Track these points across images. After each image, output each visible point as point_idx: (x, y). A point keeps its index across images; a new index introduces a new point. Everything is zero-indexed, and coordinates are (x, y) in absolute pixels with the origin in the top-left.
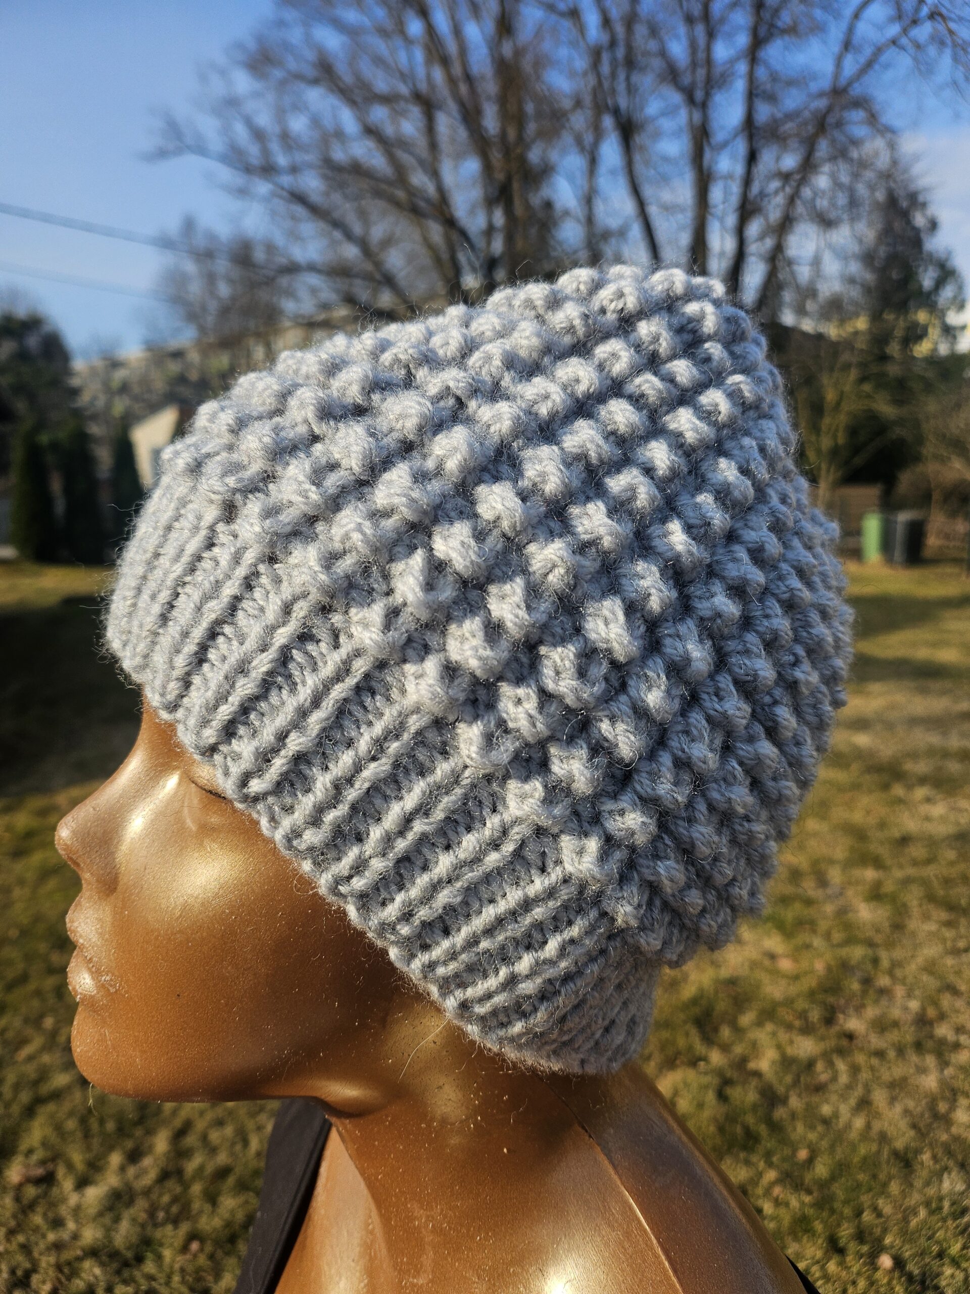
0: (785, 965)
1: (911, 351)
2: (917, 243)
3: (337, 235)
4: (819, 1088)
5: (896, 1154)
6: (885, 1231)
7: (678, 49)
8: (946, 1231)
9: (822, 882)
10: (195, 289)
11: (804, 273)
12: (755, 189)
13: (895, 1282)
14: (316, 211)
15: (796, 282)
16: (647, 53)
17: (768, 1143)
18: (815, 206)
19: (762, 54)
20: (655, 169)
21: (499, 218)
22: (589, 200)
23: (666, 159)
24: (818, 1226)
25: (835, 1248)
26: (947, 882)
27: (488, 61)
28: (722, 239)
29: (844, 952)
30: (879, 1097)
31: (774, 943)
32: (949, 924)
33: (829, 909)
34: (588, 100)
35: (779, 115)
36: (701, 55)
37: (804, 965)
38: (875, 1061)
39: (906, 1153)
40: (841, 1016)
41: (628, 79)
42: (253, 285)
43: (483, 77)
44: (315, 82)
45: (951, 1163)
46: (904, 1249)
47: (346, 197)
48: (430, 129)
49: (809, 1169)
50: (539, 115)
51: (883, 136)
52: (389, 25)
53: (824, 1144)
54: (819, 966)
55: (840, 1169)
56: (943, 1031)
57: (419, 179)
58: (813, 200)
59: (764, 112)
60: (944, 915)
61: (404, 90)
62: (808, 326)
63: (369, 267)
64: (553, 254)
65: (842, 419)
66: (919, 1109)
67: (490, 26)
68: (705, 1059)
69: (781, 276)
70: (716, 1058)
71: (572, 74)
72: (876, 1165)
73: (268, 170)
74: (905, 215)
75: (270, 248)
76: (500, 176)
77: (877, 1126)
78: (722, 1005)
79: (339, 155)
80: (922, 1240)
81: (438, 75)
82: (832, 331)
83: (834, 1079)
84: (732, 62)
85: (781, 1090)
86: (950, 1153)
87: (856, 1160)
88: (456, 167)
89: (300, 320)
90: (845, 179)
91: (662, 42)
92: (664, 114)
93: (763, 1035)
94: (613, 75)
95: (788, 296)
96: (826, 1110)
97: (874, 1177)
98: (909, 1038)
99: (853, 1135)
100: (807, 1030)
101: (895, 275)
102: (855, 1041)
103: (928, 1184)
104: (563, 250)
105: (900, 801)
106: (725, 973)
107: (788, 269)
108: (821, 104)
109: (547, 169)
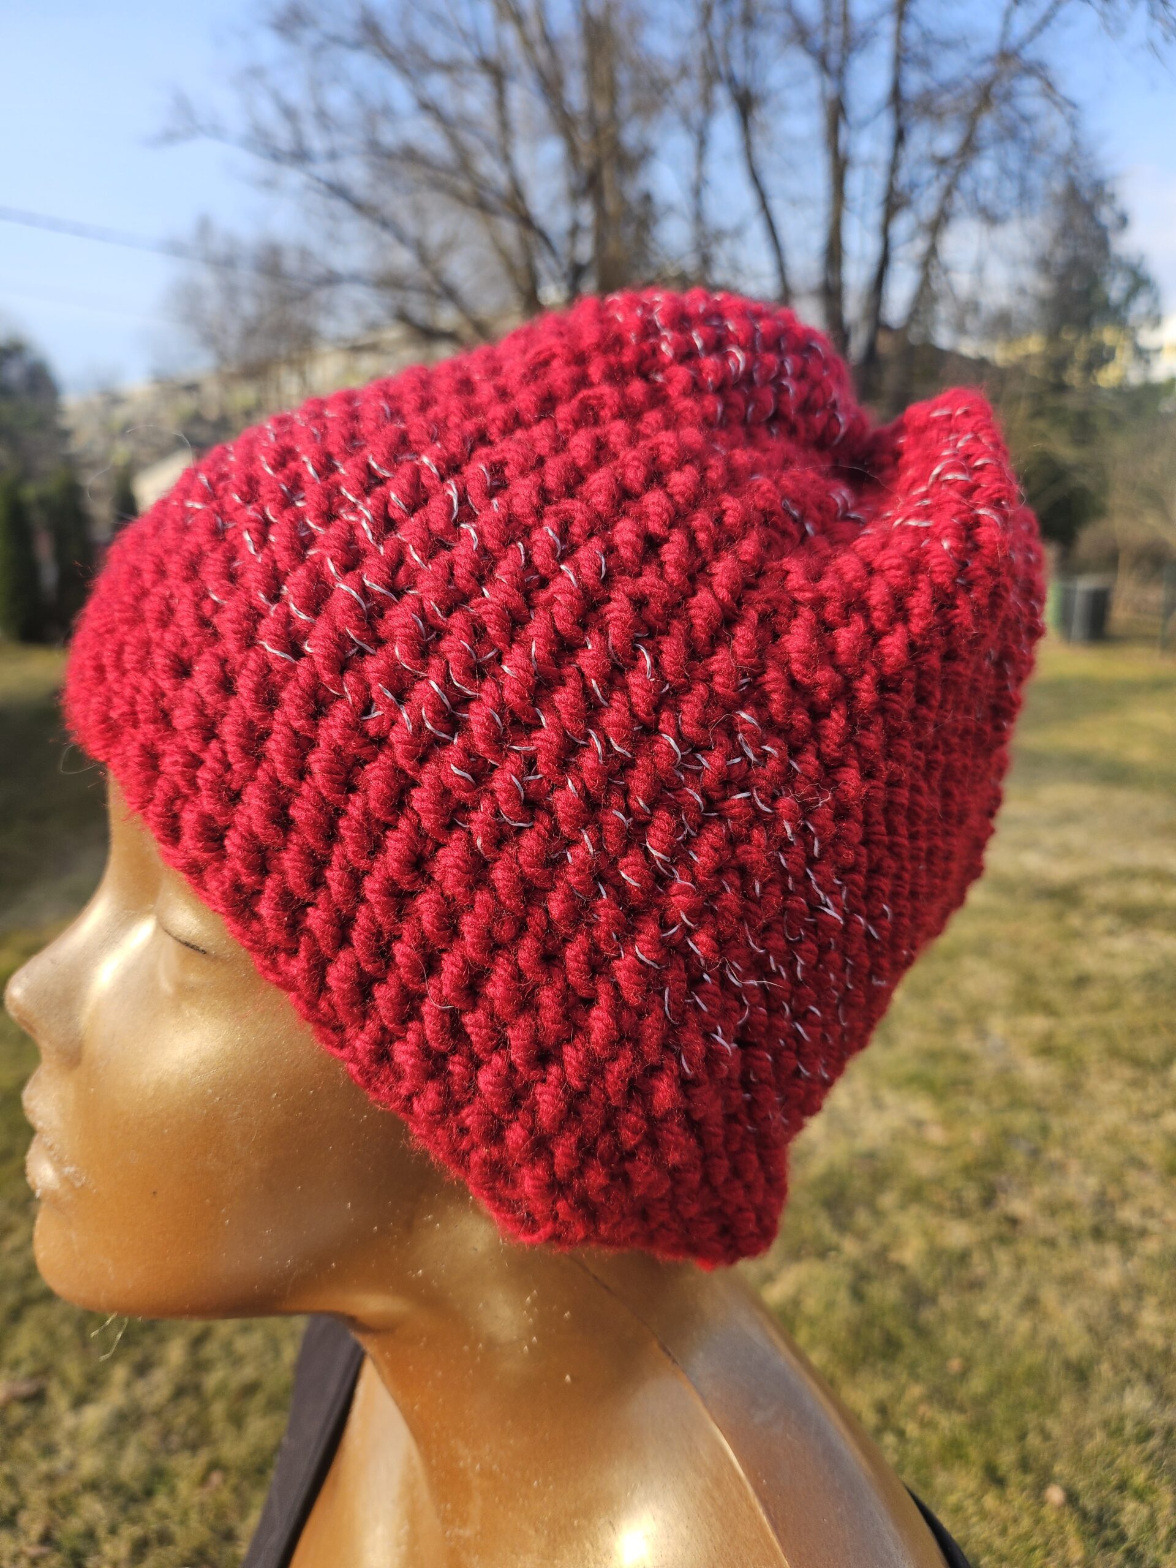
0: (936, 1134)
1: (1095, 379)
2: (1102, 244)
3: (387, 237)
4: (976, 1285)
5: (1067, 1364)
6: (1055, 1456)
8: (1128, 1457)
9: (982, 1034)
10: (213, 304)
11: (962, 282)
12: (903, 177)
13: (1066, 1519)
14: (361, 207)
15: (953, 294)
16: (769, 8)
17: (913, 1349)
18: (977, 200)
19: (912, 9)
20: (780, 153)
21: (586, 214)
22: (698, 189)
24: (973, 1453)
25: (995, 1478)
26: (1133, 1032)
27: (572, 17)
29: (1006, 1118)
30: (1049, 1295)
31: (922, 1108)
32: (1135, 1084)
33: (989, 1066)
34: (696, 68)
35: (932, 85)
37: (958, 1134)
38: (1043, 1251)
39: (1080, 1363)
40: (1001, 1196)
41: (745, 41)
42: (284, 300)
43: (565, 39)
44: (357, 46)
45: (1134, 1375)
46: (1077, 1478)
47: (397, 190)
48: (501, 103)
49: (962, 1383)
50: (635, 86)
51: (1062, 112)
53: (981, 1352)
54: (976, 1136)
55: (1002, 1382)
56: (1129, 1214)
57: (488, 166)
58: (975, 192)
59: (914, 82)
60: (1127, 1072)
61: (467, 54)
62: (969, 348)
63: (425, 276)
64: (654, 260)
66: (1096, 1309)
68: (837, 1248)
69: (935, 286)
70: (851, 1247)
72: (1044, 1377)
73: (300, 156)
74: (1089, 211)
75: (305, 254)
76: (586, 162)
77: (1048, 1330)
78: (859, 1184)
79: (389, 137)
80: (1098, 1468)
81: (511, 36)
82: (999, 354)
83: (993, 1273)
84: (875, 20)
85: (930, 1284)
86: (1133, 1362)
87: (1019, 1371)
89: (343, 343)
90: (1014, 164)
92: (790, 84)
93: (907, 1221)
94: (727, 34)
95: (944, 311)
96: (984, 1311)
97: (1041, 1391)
98: (1085, 1223)
99: (1017, 1342)
100: (961, 1212)
101: (1075, 285)
102: (1020, 1229)
103: (1106, 1399)
104: (666, 255)
105: (1078, 934)
106: (862, 1144)
107: (943, 278)
108: (985, 71)
109: (646, 154)
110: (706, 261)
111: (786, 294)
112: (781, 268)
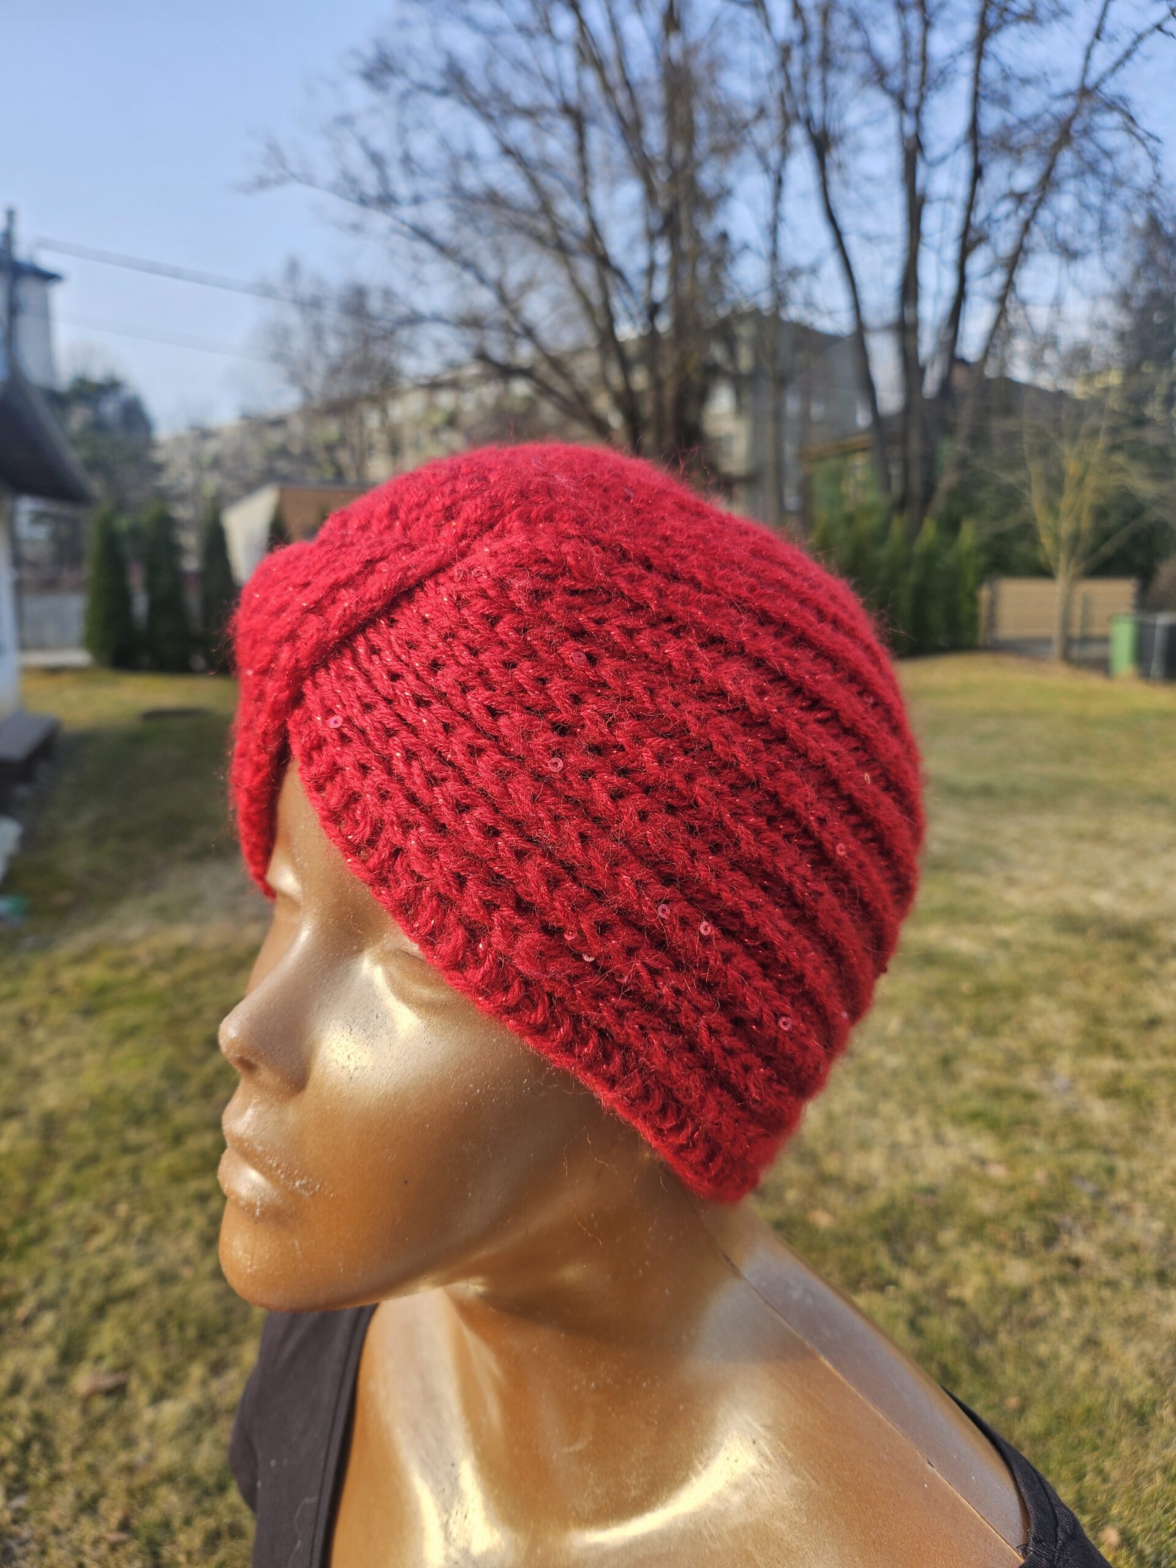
0: (998, 1172)
3: (468, 277)
4: (1037, 1323)
5: (1127, 1406)
6: (1112, 1499)
7: (887, 44)
9: (1048, 1073)
10: (300, 343)
11: (1040, 316)
12: (981, 213)
13: (1123, 1561)
14: (443, 249)
15: (1031, 327)
16: (847, 49)
17: (970, 1385)
18: (1056, 233)
19: (991, 45)
20: (856, 190)
21: (663, 254)
22: (773, 230)
23: (870, 179)
27: (652, 62)
28: (939, 276)
29: (1073, 1159)
30: (1110, 1336)
31: (984, 1145)
33: (1055, 1106)
34: (773, 107)
35: (1012, 120)
36: (915, 49)
37: (1022, 1172)
38: (1106, 1293)
39: (1141, 1407)
40: (1065, 1238)
41: (823, 81)
42: (367, 340)
43: (645, 83)
46: (1136, 1522)
47: (478, 231)
48: (581, 149)
49: (1019, 1419)
50: (713, 127)
51: (1143, 145)
52: (533, 22)
53: (1040, 1391)
54: (1040, 1176)
55: (1061, 1421)
57: (568, 209)
58: (1055, 225)
59: (992, 119)
61: (550, 100)
62: (1045, 381)
63: (504, 315)
64: (729, 296)
65: (1089, 497)
66: (1159, 1355)
67: (655, 20)
68: (895, 1283)
69: (1012, 320)
70: (909, 1280)
71: (754, 77)
72: (1103, 1419)
73: (386, 201)
75: (388, 294)
76: (663, 202)
77: (1106, 1372)
78: (917, 1221)
79: (471, 181)
80: (1159, 1511)
81: (591, 80)
82: (1077, 389)
83: (1054, 1313)
84: (953, 57)
85: (987, 1323)
87: (1079, 1410)
88: (611, 194)
89: (423, 381)
90: (1094, 199)
91: (866, 32)
92: (867, 123)
93: (969, 1257)
94: (805, 76)
95: (1020, 345)
96: (1043, 1350)
97: (1101, 1433)
98: (1150, 1267)
99: (1076, 1381)
100: (1023, 1250)
101: (1157, 318)
102: (1082, 1269)
104: (741, 292)
105: (1150, 975)
106: (922, 1180)
107: (1021, 312)
108: (1065, 107)
109: (725, 193)
110: (781, 299)
111: (861, 329)
112: (857, 306)
